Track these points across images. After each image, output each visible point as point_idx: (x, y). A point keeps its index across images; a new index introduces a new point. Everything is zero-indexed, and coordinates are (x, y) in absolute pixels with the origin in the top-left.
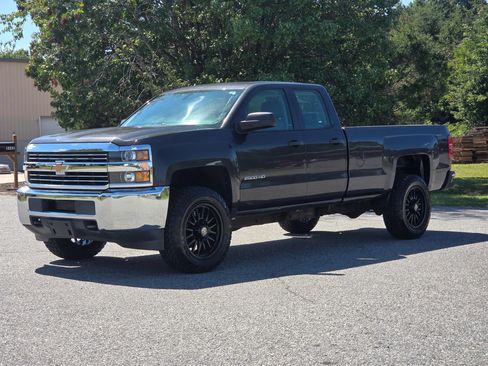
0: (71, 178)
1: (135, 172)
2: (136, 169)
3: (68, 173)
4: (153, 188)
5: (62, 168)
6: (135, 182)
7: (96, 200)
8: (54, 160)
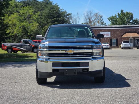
1: (99, 52)
3: (74, 53)
4: (102, 57)
6: (99, 55)
7: (89, 61)
8: (67, 49)
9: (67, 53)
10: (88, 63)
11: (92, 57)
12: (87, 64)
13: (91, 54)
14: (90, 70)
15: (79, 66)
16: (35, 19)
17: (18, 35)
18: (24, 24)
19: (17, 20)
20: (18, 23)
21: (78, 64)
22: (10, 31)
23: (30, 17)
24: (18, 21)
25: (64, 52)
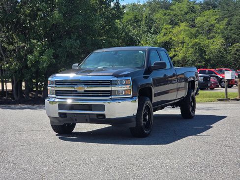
0: (86, 93)
1: (125, 90)
2: (126, 89)
3: (85, 91)
4: (132, 98)
5: (81, 89)
6: (125, 95)
7: (106, 104)
8: (76, 85)
9: (77, 91)
10: (104, 106)
11: (110, 97)
12: (102, 108)
13: (109, 93)
14: (107, 117)
15: (91, 110)
16: (220, 31)
17: (188, 59)
18: (197, 40)
19: (187, 34)
20: (187, 39)
21: (90, 108)
22: (174, 53)
23: (211, 28)
24: (188, 37)
25: (73, 89)
